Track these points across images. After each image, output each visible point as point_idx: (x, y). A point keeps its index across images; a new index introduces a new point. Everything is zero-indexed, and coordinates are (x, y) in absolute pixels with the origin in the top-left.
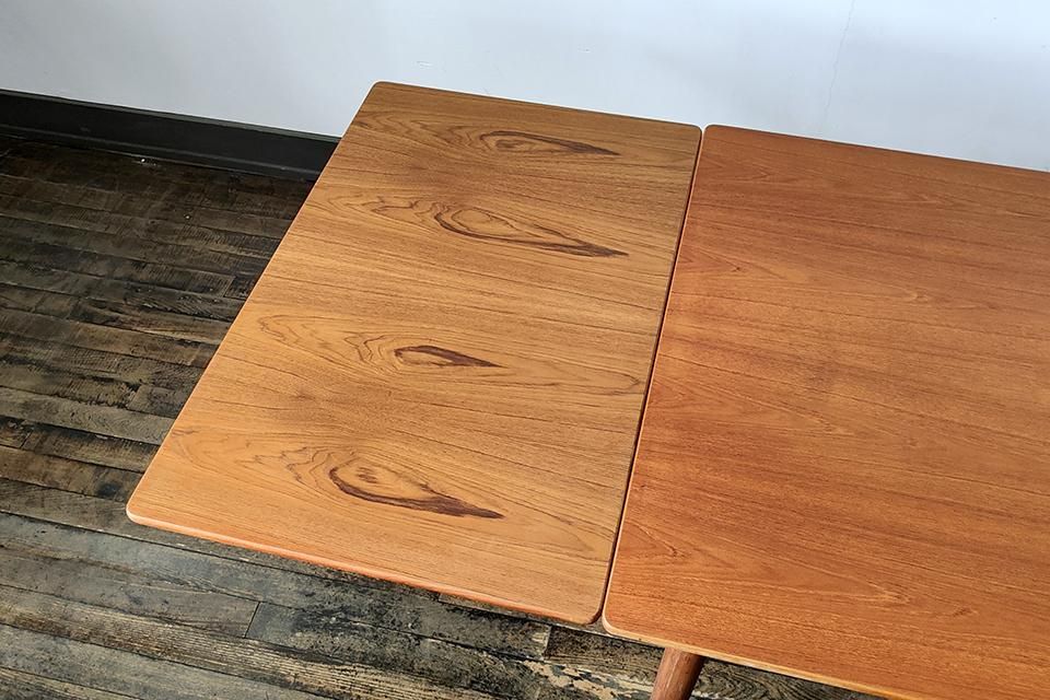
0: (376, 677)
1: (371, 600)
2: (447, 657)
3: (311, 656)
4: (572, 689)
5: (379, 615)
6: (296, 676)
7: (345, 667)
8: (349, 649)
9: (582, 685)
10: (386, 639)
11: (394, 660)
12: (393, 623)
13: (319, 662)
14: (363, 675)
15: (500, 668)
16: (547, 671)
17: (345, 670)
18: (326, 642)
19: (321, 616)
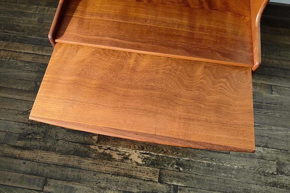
0: (44, 153)
1: (42, 129)
2: (66, 146)
3: (23, 148)
4: (104, 153)
5: (45, 134)
6: (19, 155)
7: (34, 151)
8: (36, 145)
9: (108, 152)
10: (47, 141)
11: (50, 148)
12: (49, 136)
13: (26, 150)
14: (40, 153)
15: (83, 148)
16: (97, 148)
17: (34, 152)
18: (28, 143)
19: (27, 135)
